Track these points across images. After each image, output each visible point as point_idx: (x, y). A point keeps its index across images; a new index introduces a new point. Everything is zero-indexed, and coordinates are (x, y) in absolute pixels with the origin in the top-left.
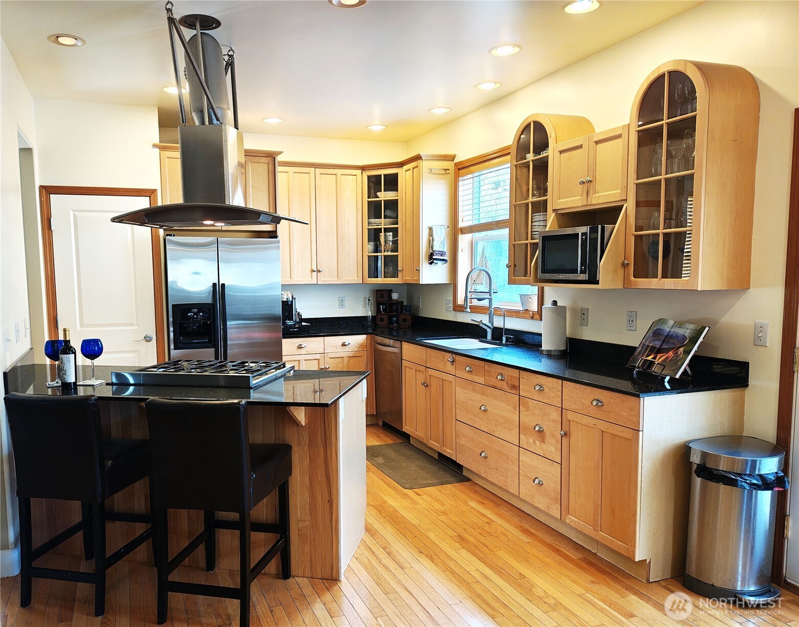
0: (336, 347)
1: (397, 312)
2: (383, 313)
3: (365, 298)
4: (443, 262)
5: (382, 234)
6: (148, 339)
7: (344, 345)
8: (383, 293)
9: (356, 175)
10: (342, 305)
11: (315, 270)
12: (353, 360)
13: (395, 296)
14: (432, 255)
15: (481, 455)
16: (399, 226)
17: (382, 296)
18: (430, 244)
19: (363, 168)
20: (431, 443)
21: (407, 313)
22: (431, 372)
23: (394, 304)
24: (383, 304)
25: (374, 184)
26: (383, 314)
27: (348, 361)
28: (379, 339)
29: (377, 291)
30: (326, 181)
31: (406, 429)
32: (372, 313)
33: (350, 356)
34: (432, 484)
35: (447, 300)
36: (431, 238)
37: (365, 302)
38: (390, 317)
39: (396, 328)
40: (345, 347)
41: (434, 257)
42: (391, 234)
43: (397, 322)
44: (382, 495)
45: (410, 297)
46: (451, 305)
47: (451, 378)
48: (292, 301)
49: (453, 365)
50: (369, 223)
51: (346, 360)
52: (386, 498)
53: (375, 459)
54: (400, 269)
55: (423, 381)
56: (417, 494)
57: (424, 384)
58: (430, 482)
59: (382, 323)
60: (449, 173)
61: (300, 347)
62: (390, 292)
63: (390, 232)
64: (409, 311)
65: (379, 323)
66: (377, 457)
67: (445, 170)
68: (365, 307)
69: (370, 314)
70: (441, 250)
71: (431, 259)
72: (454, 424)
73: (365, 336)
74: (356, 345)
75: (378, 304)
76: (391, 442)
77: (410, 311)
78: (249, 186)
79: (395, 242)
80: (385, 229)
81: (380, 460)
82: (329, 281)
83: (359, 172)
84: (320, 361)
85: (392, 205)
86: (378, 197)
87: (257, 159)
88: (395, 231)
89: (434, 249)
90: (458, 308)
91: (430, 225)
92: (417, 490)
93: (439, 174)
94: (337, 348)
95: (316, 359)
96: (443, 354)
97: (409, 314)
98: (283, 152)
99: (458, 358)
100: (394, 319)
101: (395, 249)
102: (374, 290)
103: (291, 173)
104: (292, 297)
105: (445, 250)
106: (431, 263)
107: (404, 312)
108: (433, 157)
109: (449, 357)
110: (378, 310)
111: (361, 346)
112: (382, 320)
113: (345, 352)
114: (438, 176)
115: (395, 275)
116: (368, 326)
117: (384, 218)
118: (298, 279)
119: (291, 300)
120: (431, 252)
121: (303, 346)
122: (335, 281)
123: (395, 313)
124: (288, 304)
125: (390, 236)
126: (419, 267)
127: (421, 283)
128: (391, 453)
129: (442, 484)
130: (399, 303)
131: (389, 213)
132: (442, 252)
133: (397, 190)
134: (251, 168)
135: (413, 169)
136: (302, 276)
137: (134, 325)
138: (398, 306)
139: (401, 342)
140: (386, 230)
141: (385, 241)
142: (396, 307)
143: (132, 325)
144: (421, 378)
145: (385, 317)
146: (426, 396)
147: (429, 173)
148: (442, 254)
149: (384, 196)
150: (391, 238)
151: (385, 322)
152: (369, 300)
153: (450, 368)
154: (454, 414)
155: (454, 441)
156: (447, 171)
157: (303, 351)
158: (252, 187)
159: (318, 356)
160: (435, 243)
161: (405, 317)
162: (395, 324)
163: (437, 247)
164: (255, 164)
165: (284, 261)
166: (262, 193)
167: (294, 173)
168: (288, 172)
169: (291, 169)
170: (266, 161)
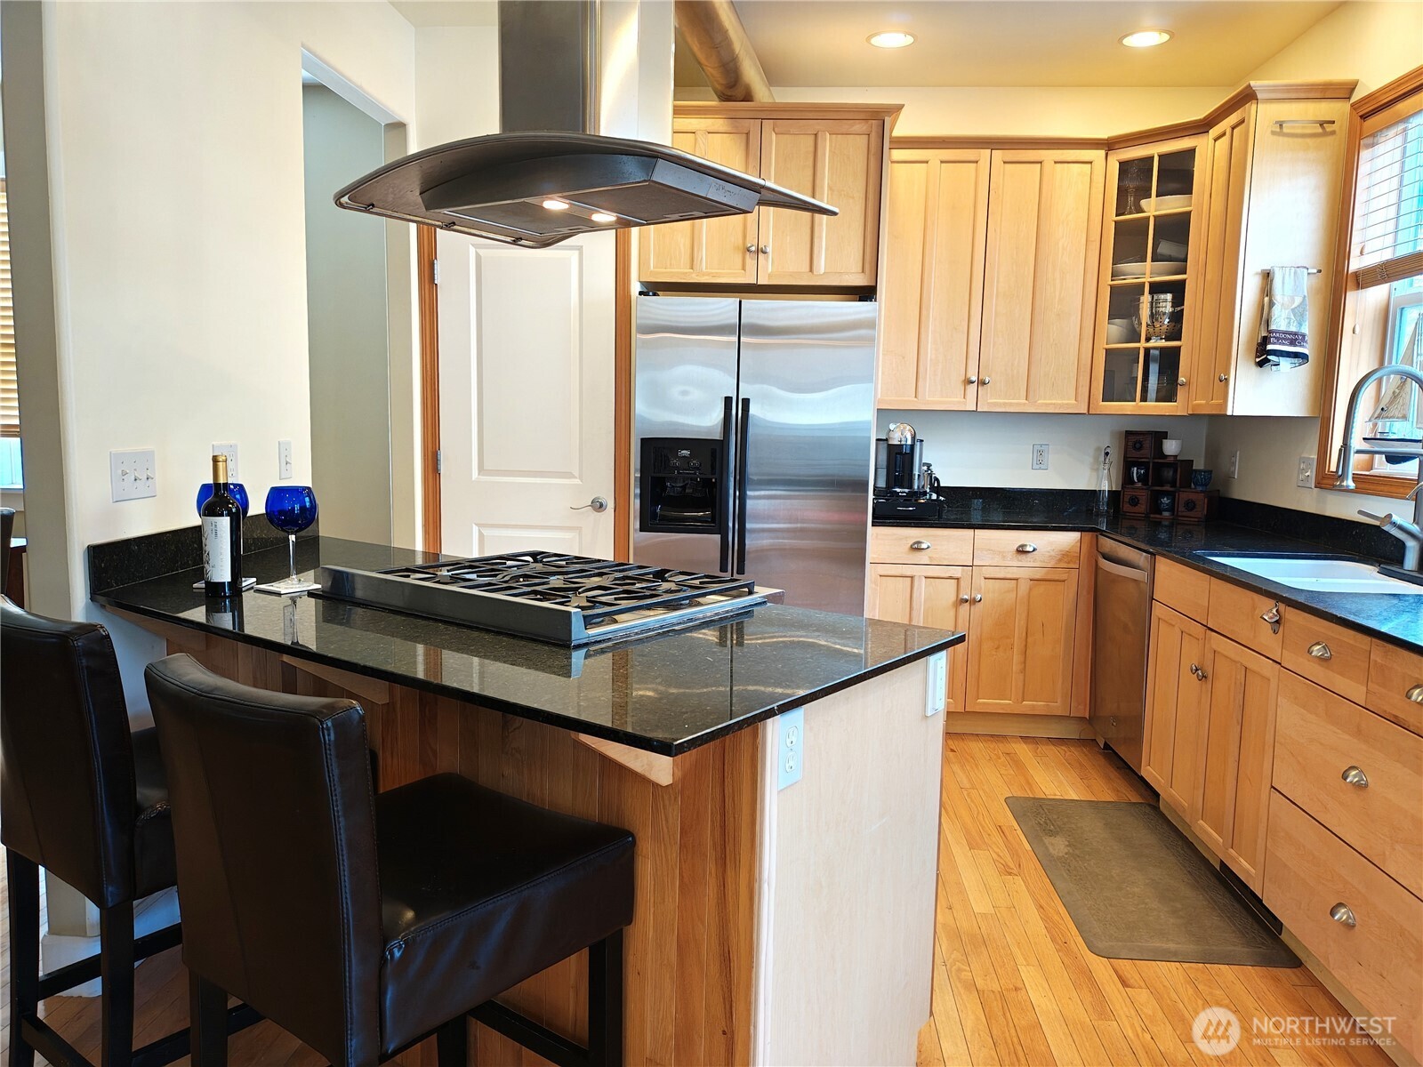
0: (1003, 555)
1: (1173, 484)
2: (1140, 484)
3: (1098, 449)
4: (1296, 360)
5: (1146, 299)
6: (598, 506)
7: (1021, 551)
8: (1140, 438)
9: (1091, 163)
10: (1039, 460)
11: (974, 378)
12: (1042, 588)
13: (1171, 447)
14: (1265, 340)
15: (1333, 913)
16: (1190, 277)
17: (1138, 446)
18: (1264, 314)
19: (1109, 145)
20: (1201, 828)
21: (1200, 489)
22: (1217, 642)
23: (1169, 465)
24: (1139, 465)
25: (1134, 180)
26: (1138, 488)
27: (1030, 589)
28: (1108, 544)
29: (1128, 433)
30: (1016, 179)
31: (1148, 772)
32: (1110, 484)
33: (1037, 577)
34: (1175, 954)
35: (1304, 460)
36: (1266, 299)
37: (1096, 459)
38: (1155, 497)
39: (1166, 523)
40: (1023, 557)
41: (1270, 347)
42: (1169, 297)
43: (1171, 509)
44: (1020, 960)
45: (1213, 452)
46: (1311, 473)
47: (1266, 667)
48: (912, 447)
49: (1275, 632)
50: (1114, 275)
51: (1024, 587)
52: (1029, 975)
53: (1047, 840)
54: (1182, 379)
55: (1195, 662)
56: (1120, 977)
57: (1197, 670)
58: (1172, 946)
59: (1136, 509)
60: (1333, 133)
61: (916, 548)
62: (1161, 436)
63: (1166, 292)
64: (1202, 485)
65: (1127, 507)
66: (1052, 834)
67: (1322, 124)
68: (1097, 470)
69: (1105, 486)
70: (1293, 329)
71: (1263, 355)
72: (1264, 796)
73: (1075, 536)
74: (1052, 553)
75: (1128, 464)
76: (1107, 795)
77: (1206, 485)
78: (822, 187)
79: (1177, 317)
80: (1152, 284)
81: (1058, 846)
82: (1005, 404)
83: (1098, 155)
84: (962, 583)
85: (1176, 229)
86: (1143, 212)
87: (845, 126)
88: (1178, 290)
89: (1273, 327)
90: (1327, 481)
91: (1267, 267)
92: (1125, 966)
93: (1303, 136)
94: (1004, 557)
95: (951, 578)
96: (1253, 599)
97: (1202, 492)
98: (902, 106)
99: (1291, 614)
100: (1165, 500)
101: (1175, 334)
102: (1120, 433)
103: (934, 163)
104: (914, 438)
105: (1305, 329)
106: (1261, 364)
107: (1193, 486)
108: (1288, 91)
109: (1268, 610)
110: (1127, 479)
111: (1065, 556)
112: (1134, 501)
113: (1024, 569)
114: (1300, 140)
115: (1168, 394)
116: (1099, 514)
117: (1153, 260)
118: (933, 398)
119: (909, 442)
120: (1264, 334)
121: (924, 546)
122: (1018, 404)
123: (1167, 488)
124: (901, 453)
125: (1166, 301)
126: (1227, 372)
127: (1229, 413)
128: (1093, 828)
129: (1207, 958)
130: (1182, 466)
131: (1165, 248)
132: (1295, 334)
133: (1190, 192)
134: (831, 146)
135: (1233, 129)
136: (944, 394)
137: (574, 477)
138: (1175, 472)
139: (1153, 554)
140: (1157, 288)
141: (1152, 316)
142: (1171, 473)
143: (570, 475)
144: (1192, 656)
145: (1144, 496)
146: (1199, 702)
147: (1273, 133)
148: (1295, 338)
149: (1155, 207)
150: (1168, 308)
151: (1142, 508)
152: (1107, 454)
153: (1267, 639)
154: (1267, 771)
155: (1261, 842)
156: (1329, 128)
157: (923, 557)
158: (830, 188)
159: (957, 572)
160: (1276, 310)
161: (1193, 496)
162: (1166, 514)
163: (1280, 322)
164: (839, 136)
165: (904, 358)
166: (851, 201)
167: (942, 162)
168: (927, 162)
169: (934, 155)
170: (865, 128)
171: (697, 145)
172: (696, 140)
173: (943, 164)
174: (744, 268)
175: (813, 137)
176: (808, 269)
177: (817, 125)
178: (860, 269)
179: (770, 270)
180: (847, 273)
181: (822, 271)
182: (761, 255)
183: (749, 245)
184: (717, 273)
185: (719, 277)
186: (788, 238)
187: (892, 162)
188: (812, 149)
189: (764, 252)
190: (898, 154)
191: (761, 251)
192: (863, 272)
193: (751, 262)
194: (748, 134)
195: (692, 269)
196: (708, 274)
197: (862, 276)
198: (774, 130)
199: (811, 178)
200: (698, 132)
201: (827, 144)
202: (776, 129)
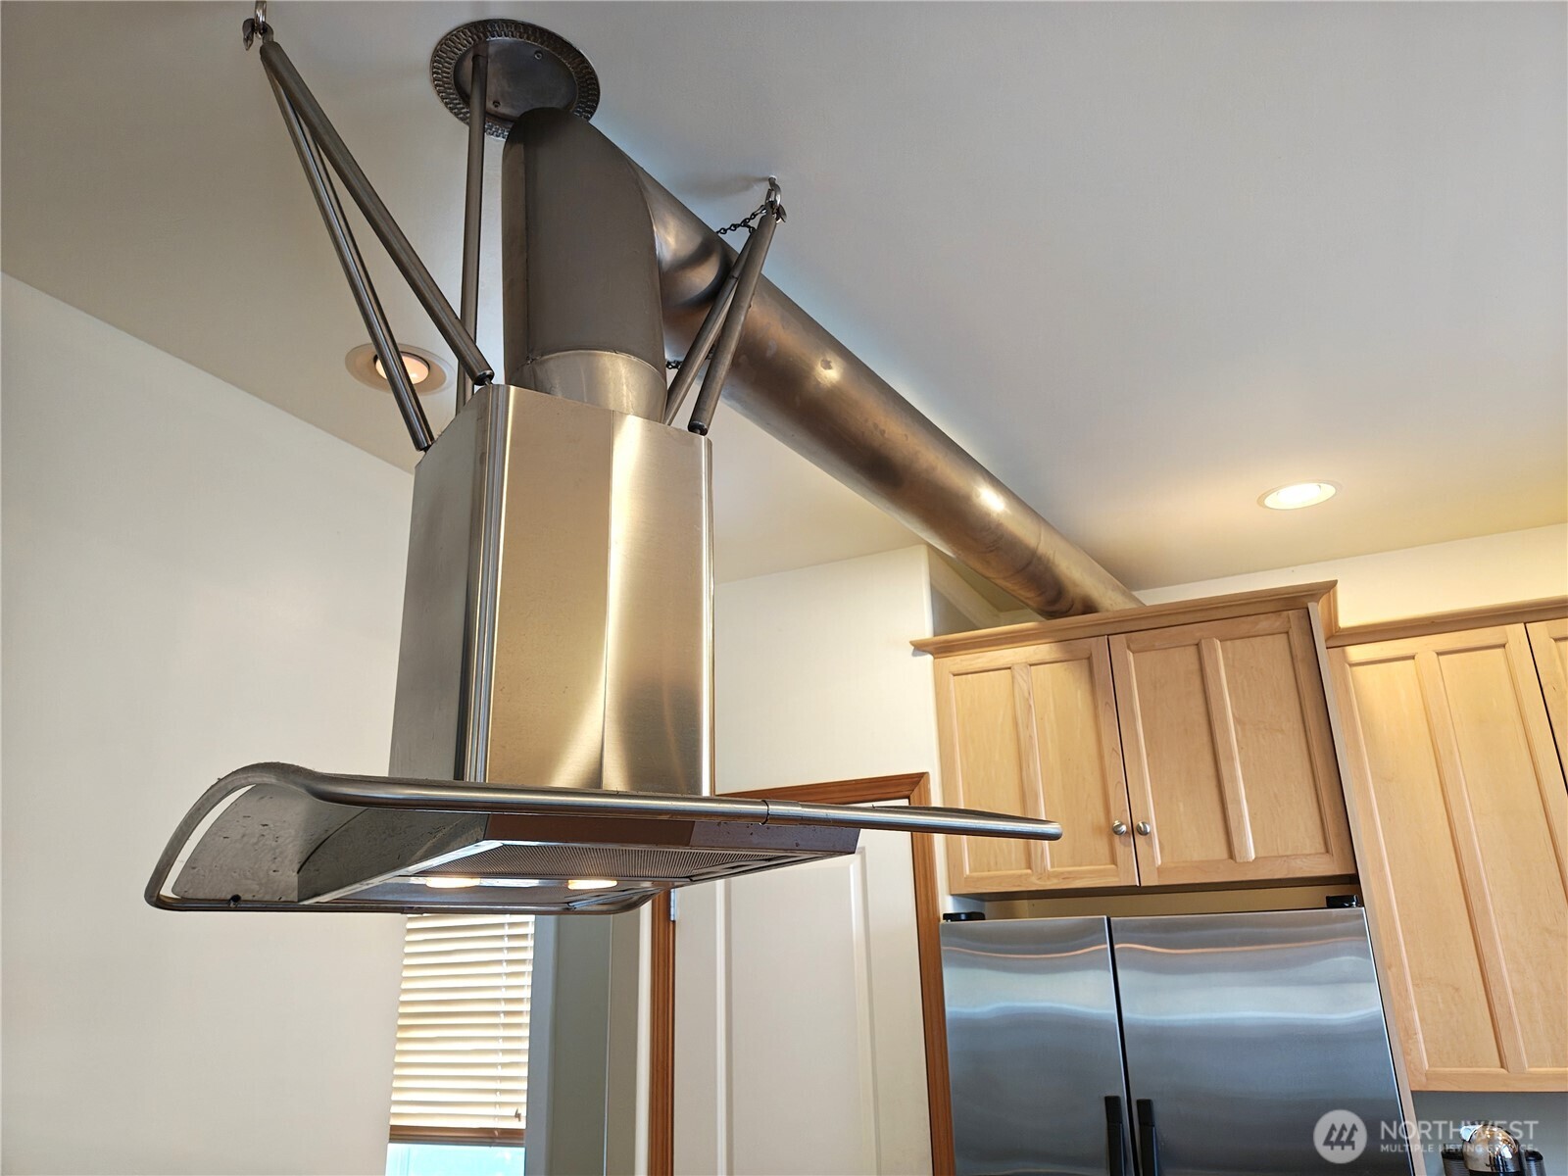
78: (1226, 721)
87: (1245, 625)
98: (1335, 582)
103: (1426, 657)
134: (1225, 658)
158: (1239, 721)
164: (1238, 642)
165: (1457, 990)
166: (1280, 736)
167: (1439, 654)
168: (1413, 657)
169: (1423, 646)
170: (1278, 623)
171: (1016, 686)
172: (1013, 677)
173: (1440, 657)
174: (1114, 861)
175: (1193, 649)
176: (1224, 855)
177: (1196, 631)
178: (1323, 850)
179: (1159, 862)
180: (1296, 856)
181: (1253, 856)
182: (1140, 839)
183: (1117, 823)
184: (1069, 872)
185: (1075, 878)
186: (1181, 805)
187: (1352, 665)
188: (1195, 667)
189: (1144, 833)
190: (1356, 653)
191: (1136, 831)
192: (1327, 852)
193: (1123, 850)
194: (1089, 659)
195: (1030, 868)
196: (1057, 875)
197: (1326, 858)
198: (1129, 648)
199: (1202, 709)
200: (1016, 667)
201: (1219, 655)
202: (1132, 646)
